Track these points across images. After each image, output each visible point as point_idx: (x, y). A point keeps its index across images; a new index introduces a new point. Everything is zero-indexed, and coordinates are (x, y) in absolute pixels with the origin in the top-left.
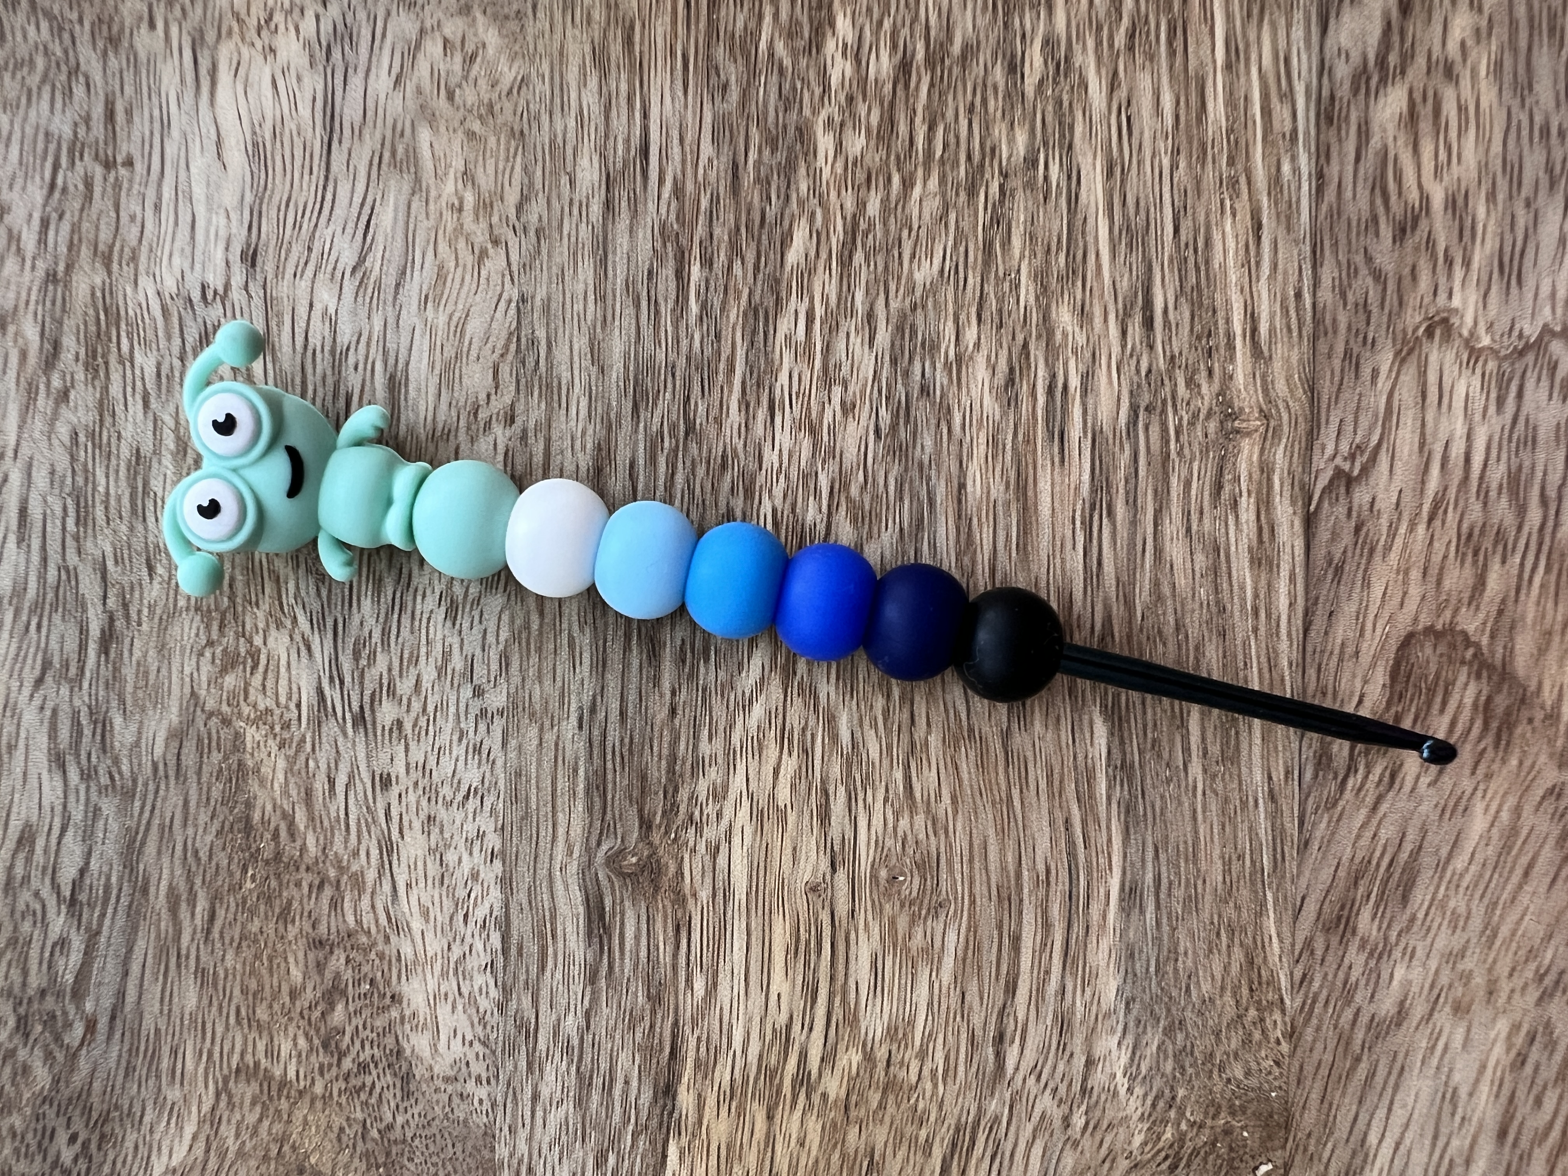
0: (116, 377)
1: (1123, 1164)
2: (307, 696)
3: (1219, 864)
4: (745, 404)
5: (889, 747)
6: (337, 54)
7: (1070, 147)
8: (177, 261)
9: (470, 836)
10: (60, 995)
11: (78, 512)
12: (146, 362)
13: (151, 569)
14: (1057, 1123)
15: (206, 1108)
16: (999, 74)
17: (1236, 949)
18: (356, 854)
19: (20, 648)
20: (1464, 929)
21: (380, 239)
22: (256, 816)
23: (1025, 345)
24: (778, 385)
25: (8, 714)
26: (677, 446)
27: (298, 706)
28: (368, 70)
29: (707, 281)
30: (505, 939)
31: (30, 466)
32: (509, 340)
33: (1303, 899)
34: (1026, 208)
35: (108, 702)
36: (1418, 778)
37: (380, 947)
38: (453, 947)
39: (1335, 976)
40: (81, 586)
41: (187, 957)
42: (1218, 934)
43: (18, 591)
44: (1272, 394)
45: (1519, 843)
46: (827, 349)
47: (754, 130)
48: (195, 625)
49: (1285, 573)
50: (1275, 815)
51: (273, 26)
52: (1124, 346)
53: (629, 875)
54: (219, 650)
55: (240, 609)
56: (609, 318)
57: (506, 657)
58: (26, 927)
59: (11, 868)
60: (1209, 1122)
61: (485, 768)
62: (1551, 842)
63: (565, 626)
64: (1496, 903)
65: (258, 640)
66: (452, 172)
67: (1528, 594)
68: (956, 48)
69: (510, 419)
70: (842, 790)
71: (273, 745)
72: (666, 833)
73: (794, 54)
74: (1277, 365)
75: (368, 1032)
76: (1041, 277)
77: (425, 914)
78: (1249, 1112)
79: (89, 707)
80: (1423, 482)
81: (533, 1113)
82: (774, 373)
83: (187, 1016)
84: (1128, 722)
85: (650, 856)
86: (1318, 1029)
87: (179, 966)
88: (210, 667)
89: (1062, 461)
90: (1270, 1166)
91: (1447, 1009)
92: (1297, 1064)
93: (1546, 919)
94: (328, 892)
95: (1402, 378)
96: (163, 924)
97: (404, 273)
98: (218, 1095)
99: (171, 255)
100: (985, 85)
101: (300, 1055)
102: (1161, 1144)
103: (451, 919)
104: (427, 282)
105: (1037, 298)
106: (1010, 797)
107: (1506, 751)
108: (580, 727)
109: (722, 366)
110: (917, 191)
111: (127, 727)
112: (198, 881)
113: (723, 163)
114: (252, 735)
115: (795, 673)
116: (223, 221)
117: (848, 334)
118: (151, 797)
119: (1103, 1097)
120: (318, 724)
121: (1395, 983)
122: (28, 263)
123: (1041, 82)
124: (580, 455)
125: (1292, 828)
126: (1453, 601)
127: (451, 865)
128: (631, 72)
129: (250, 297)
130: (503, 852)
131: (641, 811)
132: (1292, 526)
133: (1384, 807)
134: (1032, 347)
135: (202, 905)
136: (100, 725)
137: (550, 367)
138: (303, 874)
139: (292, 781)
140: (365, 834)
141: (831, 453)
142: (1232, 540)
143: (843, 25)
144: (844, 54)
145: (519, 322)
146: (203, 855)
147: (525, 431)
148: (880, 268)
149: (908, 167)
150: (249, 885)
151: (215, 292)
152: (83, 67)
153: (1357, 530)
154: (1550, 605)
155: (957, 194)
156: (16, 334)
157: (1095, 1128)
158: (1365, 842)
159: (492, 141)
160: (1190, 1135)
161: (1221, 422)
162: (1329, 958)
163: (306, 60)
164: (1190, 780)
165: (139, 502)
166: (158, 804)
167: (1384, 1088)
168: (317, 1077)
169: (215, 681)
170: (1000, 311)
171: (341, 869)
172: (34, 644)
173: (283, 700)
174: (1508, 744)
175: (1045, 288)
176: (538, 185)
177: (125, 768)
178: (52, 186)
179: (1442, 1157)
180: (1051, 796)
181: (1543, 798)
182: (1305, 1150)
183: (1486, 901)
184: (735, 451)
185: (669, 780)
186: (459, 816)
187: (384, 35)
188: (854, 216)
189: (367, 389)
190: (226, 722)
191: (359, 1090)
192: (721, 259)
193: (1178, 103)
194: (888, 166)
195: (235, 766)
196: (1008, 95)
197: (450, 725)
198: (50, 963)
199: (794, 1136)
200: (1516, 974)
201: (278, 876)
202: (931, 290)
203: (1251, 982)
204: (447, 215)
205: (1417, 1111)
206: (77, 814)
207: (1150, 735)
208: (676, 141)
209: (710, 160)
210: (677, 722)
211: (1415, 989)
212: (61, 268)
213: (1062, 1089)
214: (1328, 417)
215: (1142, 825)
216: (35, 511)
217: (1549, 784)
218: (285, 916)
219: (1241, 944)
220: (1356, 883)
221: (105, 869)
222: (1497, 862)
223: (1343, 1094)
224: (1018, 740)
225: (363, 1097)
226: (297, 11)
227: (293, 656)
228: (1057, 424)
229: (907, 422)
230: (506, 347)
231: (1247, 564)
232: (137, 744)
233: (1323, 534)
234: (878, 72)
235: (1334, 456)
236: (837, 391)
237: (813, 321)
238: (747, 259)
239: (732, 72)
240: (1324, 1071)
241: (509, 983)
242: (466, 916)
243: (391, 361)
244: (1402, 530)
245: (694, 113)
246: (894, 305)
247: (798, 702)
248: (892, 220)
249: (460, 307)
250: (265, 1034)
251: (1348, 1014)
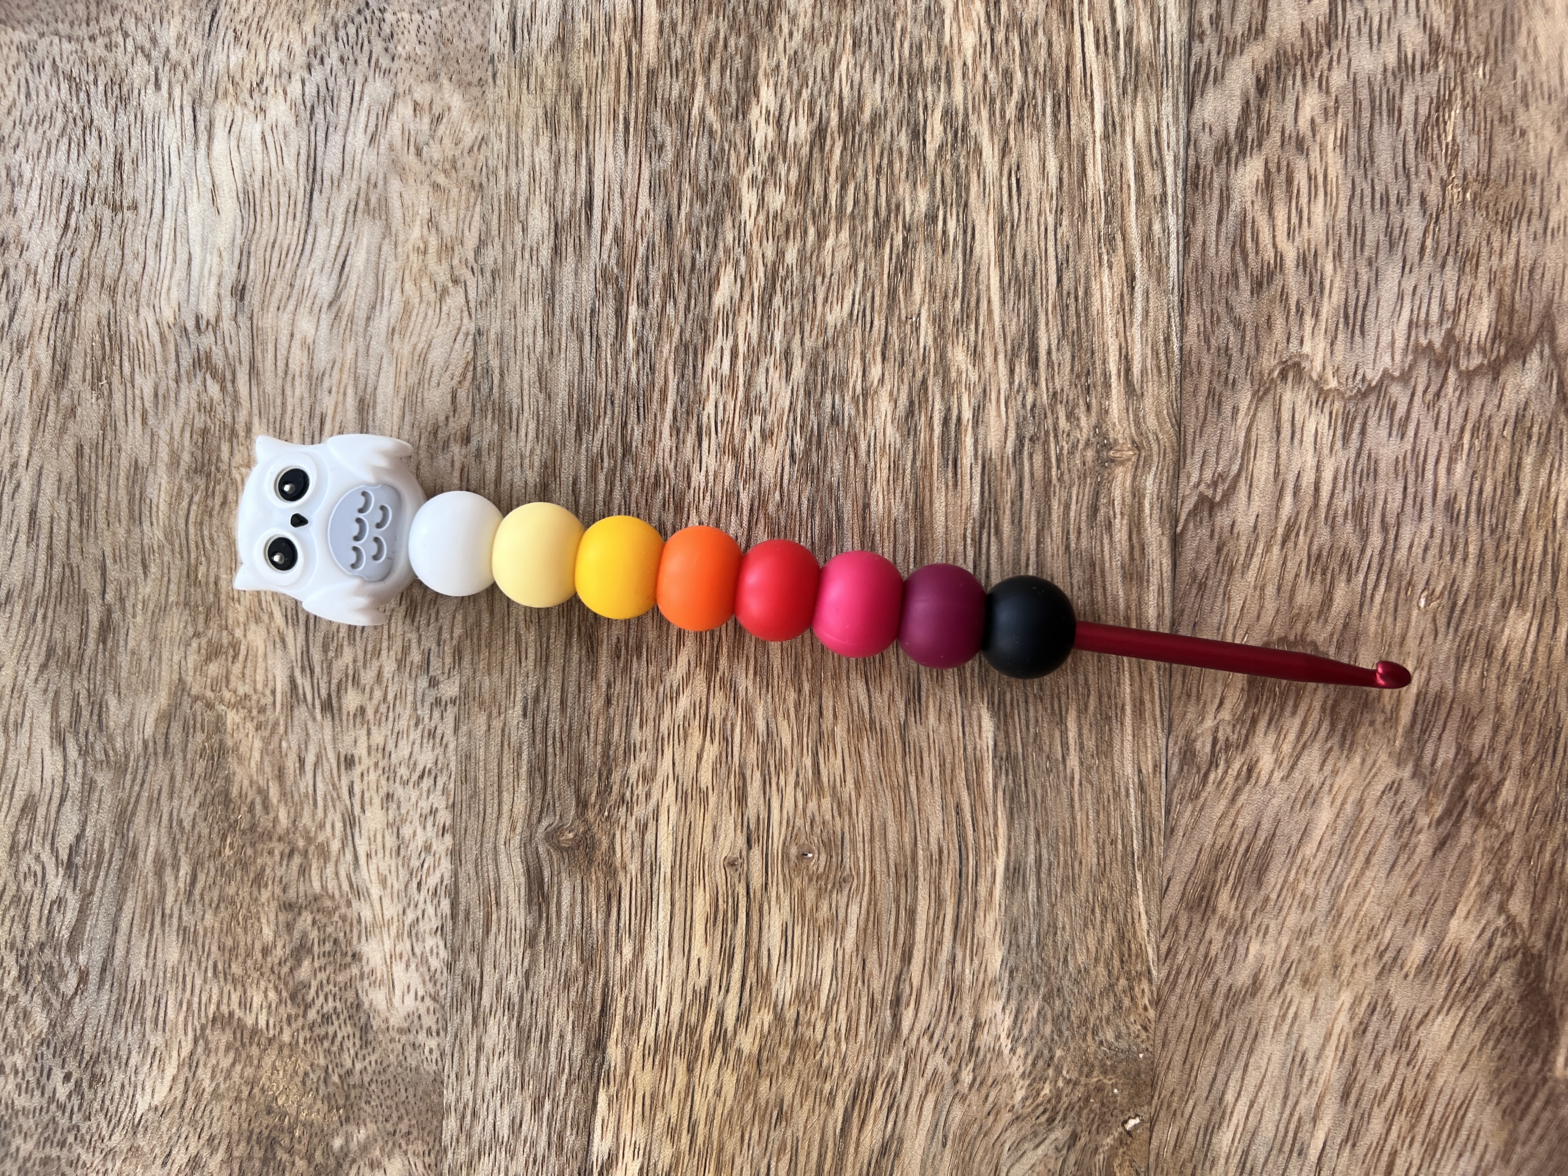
0: (118, 397)
1: (1006, 1117)
2: (281, 684)
3: (1094, 847)
4: (675, 430)
5: (800, 736)
6: (319, 115)
7: (966, 205)
8: (174, 294)
9: (424, 812)
10: (56, 949)
11: (81, 516)
12: (145, 384)
13: (145, 567)
14: (948, 1079)
15: (185, 1053)
16: (903, 140)
17: (1109, 925)
18: (322, 826)
19: (27, 636)
20: (1312, 909)
21: (354, 277)
22: (235, 792)
23: (924, 382)
24: (705, 413)
25: (16, 695)
26: (615, 466)
27: (273, 692)
28: (347, 128)
29: (643, 319)
30: (454, 905)
31: (40, 474)
32: (466, 368)
33: (1169, 880)
34: (926, 259)
35: (104, 686)
36: (1272, 772)
37: (343, 910)
38: (408, 911)
39: (1197, 950)
40: (83, 581)
41: (171, 916)
42: (1093, 911)
43: (28, 585)
44: (1144, 428)
45: (1362, 832)
46: (749, 383)
47: (686, 186)
48: (184, 618)
49: (1153, 588)
50: (1143, 805)
51: (263, 89)
52: (1011, 383)
53: (567, 849)
54: (204, 641)
55: (223, 604)
56: (556, 351)
57: (460, 652)
58: (28, 887)
59: (14, 834)
60: (1083, 1080)
61: (439, 750)
62: (1390, 832)
63: (512, 624)
64: (1341, 887)
65: (238, 633)
66: (418, 218)
67: (1370, 610)
68: (866, 117)
69: (466, 439)
70: (757, 775)
71: (250, 726)
72: (601, 811)
73: (723, 119)
74: (1148, 402)
75: (331, 986)
76: (938, 320)
77: (383, 882)
78: (1119, 1071)
79: (88, 690)
80: (1278, 508)
81: (478, 1062)
82: (702, 403)
83: (169, 970)
84: (1013, 718)
85: (585, 832)
86: (1181, 997)
87: (163, 924)
88: (196, 657)
89: (955, 485)
90: (1137, 1121)
91: (1297, 982)
92: (1162, 1028)
93: (1385, 901)
94: (297, 860)
95: (1259, 414)
96: (149, 887)
97: (374, 308)
98: (196, 1041)
99: (169, 289)
100: (891, 149)
101: (270, 1007)
102: (1040, 1099)
103: (406, 886)
104: (394, 316)
105: (935, 339)
106: (907, 784)
107: (1350, 750)
108: (525, 715)
109: (656, 396)
110: (830, 243)
111: (121, 709)
112: (182, 847)
113: (658, 215)
114: (232, 717)
115: (717, 669)
116: (216, 259)
117: (767, 370)
118: (141, 771)
119: (989, 1056)
120: (290, 709)
121: (1251, 957)
122: (43, 295)
123: (941, 147)
124: (529, 473)
125: (1159, 815)
126: (1304, 615)
127: (407, 837)
128: (578, 133)
129: (238, 327)
130: (453, 826)
131: (577, 791)
132: (1161, 546)
133: (1243, 798)
134: (930, 382)
135: (185, 869)
136: (97, 707)
137: (503, 394)
138: (274, 844)
139: (267, 759)
140: (331, 809)
141: (752, 474)
142: (1107, 557)
143: (767, 95)
144: (767, 120)
145: (475, 353)
146: (187, 825)
147: (479, 450)
148: (797, 311)
149: (823, 221)
150: (228, 852)
151: (208, 323)
152: (95, 123)
153: (1219, 550)
154: (1390, 620)
155: (866, 245)
156: (30, 357)
157: (981, 1083)
158: (1224, 829)
159: (455, 191)
160: (1065, 1092)
161: (1098, 452)
162: (1192, 934)
163: (291, 120)
164: (1068, 771)
165: (136, 508)
166: (148, 779)
167: (1239, 1052)
168: (285, 1027)
169: (200, 669)
170: (902, 351)
171: (309, 840)
172: (40, 632)
173: (259, 686)
174: (1352, 744)
175: (942, 331)
176: (495, 232)
177: (119, 744)
178: (67, 226)
179: (1291, 1114)
180: (943, 783)
181: (1383, 792)
182: (1169, 1106)
183: (1332, 884)
184: (666, 471)
185: (604, 763)
186: (414, 795)
187: (361, 99)
188: (774, 263)
189: (339, 409)
190: (209, 706)
191: (322, 1039)
192: (656, 301)
193: (1061, 168)
194: (805, 220)
195: (216, 746)
196: (911, 158)
197: (408, 712)
198: (48, 919)
199: (711, 1088)
200: (1359, 951)
201: (253, 845)
202: (842, 331)
203: (1122, 956)
204: (413, 257)
205: (1269, 1074)
206: (75, 785)
207: (1032, 730)
208: (617, 195)
209: (647, 212)
210: (611, 711)
211: (1268, 962)
212: (72, 298)
213: (952, 1050)
214: (1193, 448)
215: (1025, 810)
216: (44, 515)
217: (1388, 780)
218: (259, 881)
219: (1113, 921)
220: (1216, 867)
221: (98, 836)
222: (1342, 849)
223: (1204, 1056)
224: (914, 731)
225: (326, 1044)
226: (285, 76)
227: (270, 648)
228: (951, 451)
229: (819, 447)
230: (464, 375)
231: (1120, 579)
232: (129, 724)
233: (1189, 554)
234: (797, 136)
235: (1199, 484)
236: (757, 419)
237: (736, 357)
238: (679, 300)
239: (668, 135)
240: (1186, 1036)
241: (457, 945)
242: (419, 884)
243: (361, 386)
244: (1259, 550)
245: (633, 169)
246: (808, 343)
247: (720, 695)
248: (808, 267)
249: (423, 338)
250: (239, 987)
251: (1208, 985)
